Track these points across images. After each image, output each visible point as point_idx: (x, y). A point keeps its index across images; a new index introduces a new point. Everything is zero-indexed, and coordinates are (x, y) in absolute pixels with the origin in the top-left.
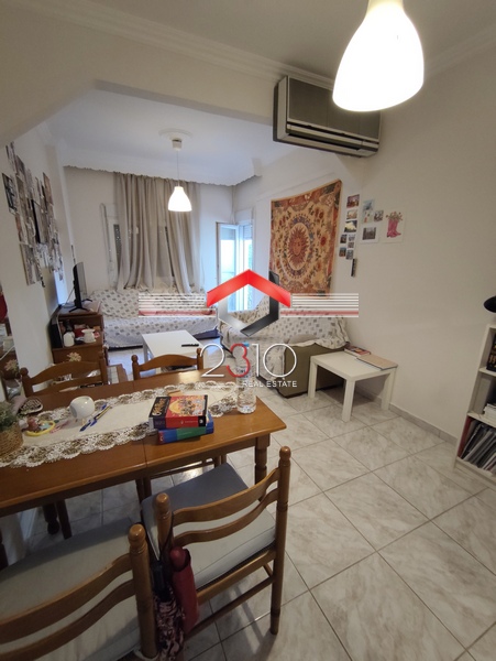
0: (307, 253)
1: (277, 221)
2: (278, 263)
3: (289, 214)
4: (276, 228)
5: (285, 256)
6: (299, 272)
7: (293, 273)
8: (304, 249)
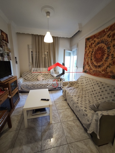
0: (105, 57)
1: (88, 46)
2: (88, 63)
3: (95, 41)
4: (87, 49)
5: (91, 60)
6: (99, 66)
7: (96, 66)
8: (103, 55)
